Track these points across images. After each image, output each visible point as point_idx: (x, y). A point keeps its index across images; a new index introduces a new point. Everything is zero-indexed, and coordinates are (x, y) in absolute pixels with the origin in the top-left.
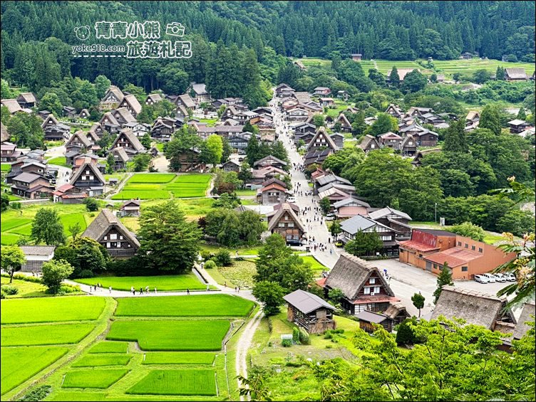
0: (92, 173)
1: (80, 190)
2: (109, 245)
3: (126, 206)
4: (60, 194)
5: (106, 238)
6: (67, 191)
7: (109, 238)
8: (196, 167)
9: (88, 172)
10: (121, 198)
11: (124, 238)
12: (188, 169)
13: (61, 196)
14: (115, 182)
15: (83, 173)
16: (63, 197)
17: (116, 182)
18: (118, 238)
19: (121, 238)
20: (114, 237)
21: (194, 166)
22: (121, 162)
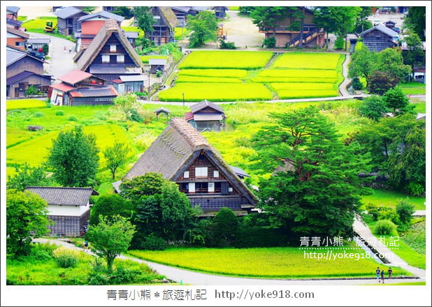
0: (121, 49)
1: (103, 81)
2: (192, 188)
3: (198, 113)
4: (67, 89)
5: (187, 175)
6: (79, 83)
7: (192, 175)
8: (309, 38)
9: (113, 48)
10: (181, 98)
11: (222, 174)
12: (293, 42)
13: (68, 93)
14: (161, 67)
15: (105, 49)
16: (73, 95)
17: (163, 66)
18: (210, 174)
19: (216, 174)
20: (201, 172)
21: (305, 37)
22: (164, 29)
